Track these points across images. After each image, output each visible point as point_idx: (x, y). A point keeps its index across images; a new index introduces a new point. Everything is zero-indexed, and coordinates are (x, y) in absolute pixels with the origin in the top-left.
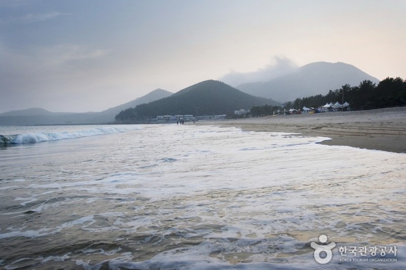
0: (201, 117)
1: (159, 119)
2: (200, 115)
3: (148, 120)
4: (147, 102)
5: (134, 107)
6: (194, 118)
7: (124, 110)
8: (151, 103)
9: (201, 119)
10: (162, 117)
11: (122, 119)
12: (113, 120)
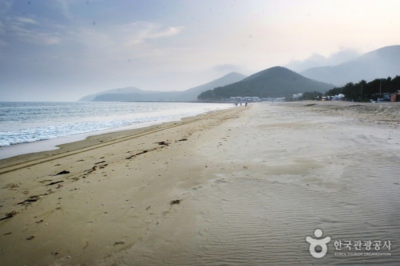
0: (266, 99)
1: (231, 100)
2: (265, 97)
3: (223, 99)
4: (223, 85)
5: (212, 89)
6: (259, 100)
7: (205, 91)
8: (226, 87)
9: (265, 100)
10: (234, 98)
11: (203, 99)
12: (196, 99)
